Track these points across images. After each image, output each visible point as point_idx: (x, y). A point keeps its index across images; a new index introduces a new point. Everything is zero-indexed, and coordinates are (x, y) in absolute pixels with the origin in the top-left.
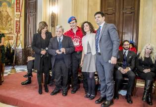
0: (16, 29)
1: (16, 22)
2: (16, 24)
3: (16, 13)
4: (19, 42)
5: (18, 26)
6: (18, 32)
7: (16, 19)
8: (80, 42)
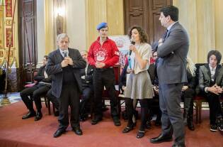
0: (7, 40)
1: (7, 31)
2: (7, 34)
3: (6, 18)
4: (11, 59)
5: (10, 36)
6: (10, 45)
7: (6, 27)
8: (105, 57)
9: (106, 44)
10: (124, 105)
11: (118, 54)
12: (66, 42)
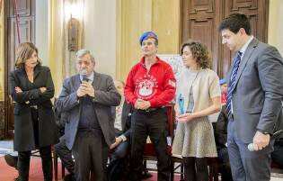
8: (154, 89)
9: (156, 68)
10: (179, 170)
11: (174, 85)
12: (86, 63)
